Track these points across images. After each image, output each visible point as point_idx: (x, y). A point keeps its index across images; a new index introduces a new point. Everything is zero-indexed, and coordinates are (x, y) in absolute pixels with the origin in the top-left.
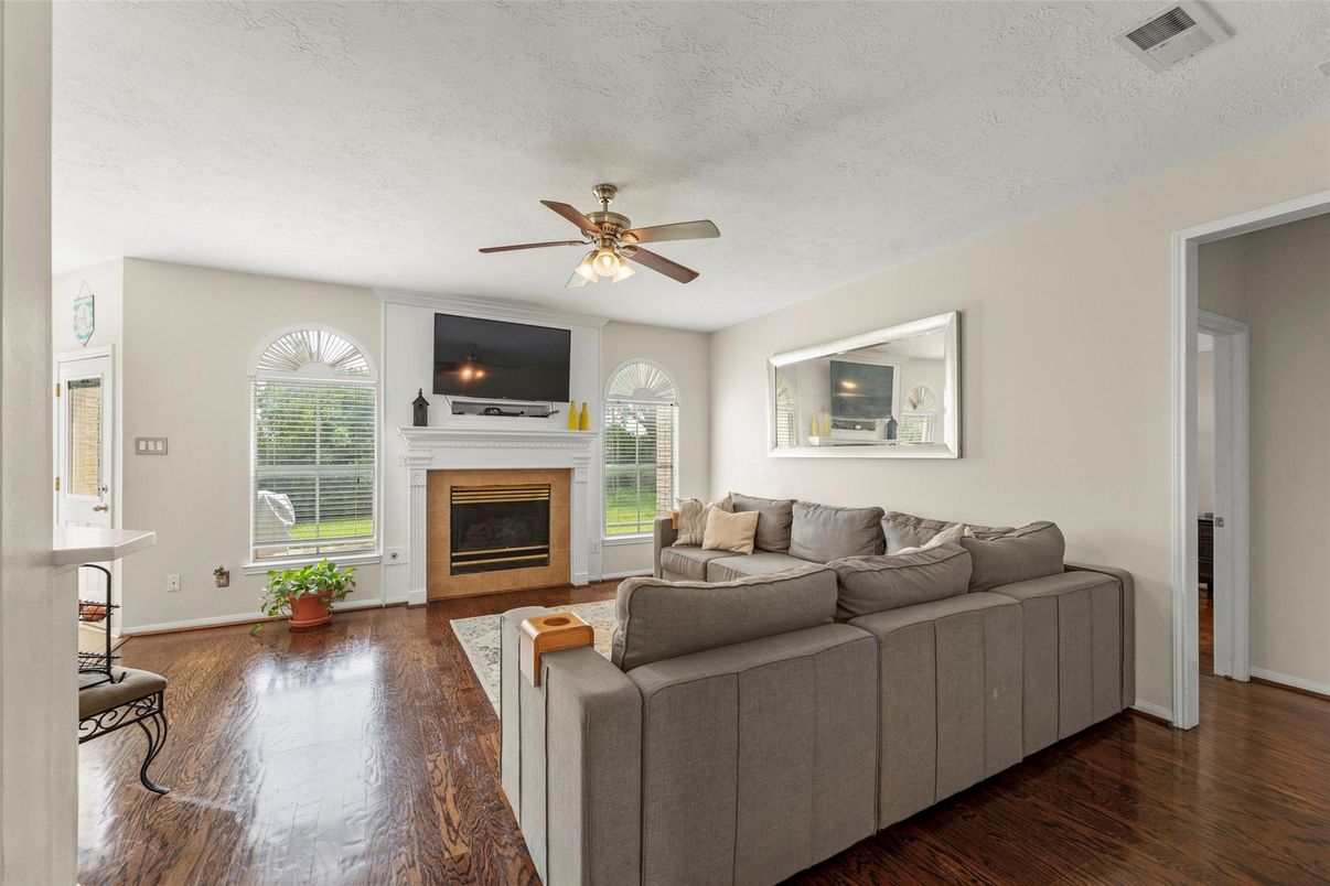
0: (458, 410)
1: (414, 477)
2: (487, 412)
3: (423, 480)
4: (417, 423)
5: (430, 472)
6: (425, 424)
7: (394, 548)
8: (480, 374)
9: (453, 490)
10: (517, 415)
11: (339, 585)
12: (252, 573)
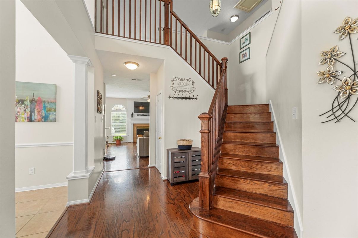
0: (138, 115)
1: (131, 125)
2: (142, 115)
3: (133, 125)
4: (132, 117)
5: (134, 124)
6: (133, 117)
7: (129, 135)
8: (143, 108)
9: (137, 127)
10: (146, 115)
11: (122, 139)
12: (111, 137)
